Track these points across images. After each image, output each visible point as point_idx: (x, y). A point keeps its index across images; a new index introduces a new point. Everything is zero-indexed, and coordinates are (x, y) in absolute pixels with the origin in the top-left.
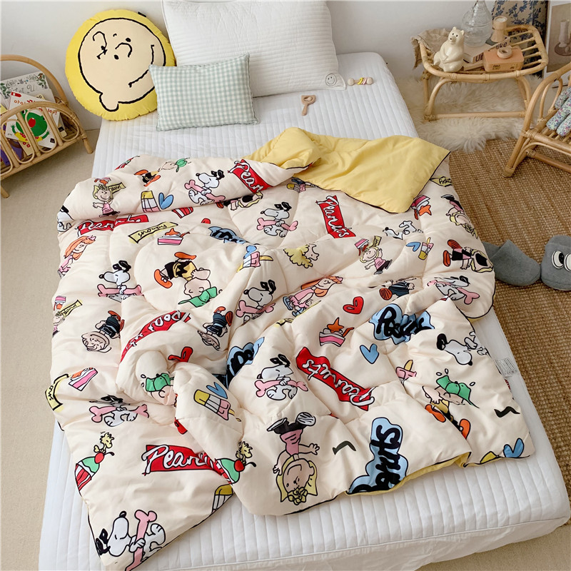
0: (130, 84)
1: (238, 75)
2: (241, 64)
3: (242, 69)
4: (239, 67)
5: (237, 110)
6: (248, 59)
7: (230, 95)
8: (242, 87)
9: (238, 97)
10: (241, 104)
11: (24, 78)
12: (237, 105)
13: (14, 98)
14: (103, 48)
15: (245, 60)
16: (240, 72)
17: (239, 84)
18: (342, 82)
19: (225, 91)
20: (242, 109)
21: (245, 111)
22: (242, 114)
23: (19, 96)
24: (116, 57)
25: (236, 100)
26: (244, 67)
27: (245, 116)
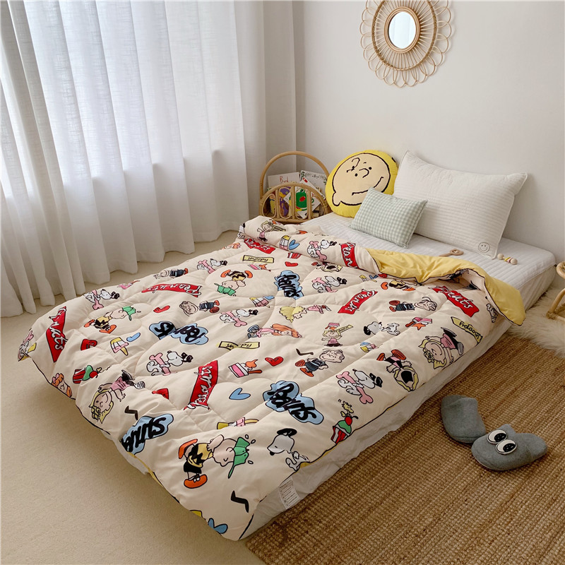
0: (353, 193)
1: (410, 210)
2: (417, 205)
3: (415, 208)
4: (414, 206)
5: (396, 232)
6: (424, 203)
7: (397, 221)
8: (407, 218)
9: (401, 224)
10: (400, 229)
11: (317, 175)
12: (397, 228)
13: (303, 181)
14: (353, 167)
15: (422, 203)
16: (412, 209)
17: (406, 216)
18: (494, 254)
19: (395, 216)
20: (399, 233)
21: (400, 235)
22: (398, 236)
23: (306, 181)
24: (356, 175)
25: (398, 225)
26: (417, 207)
27: (399, 239)
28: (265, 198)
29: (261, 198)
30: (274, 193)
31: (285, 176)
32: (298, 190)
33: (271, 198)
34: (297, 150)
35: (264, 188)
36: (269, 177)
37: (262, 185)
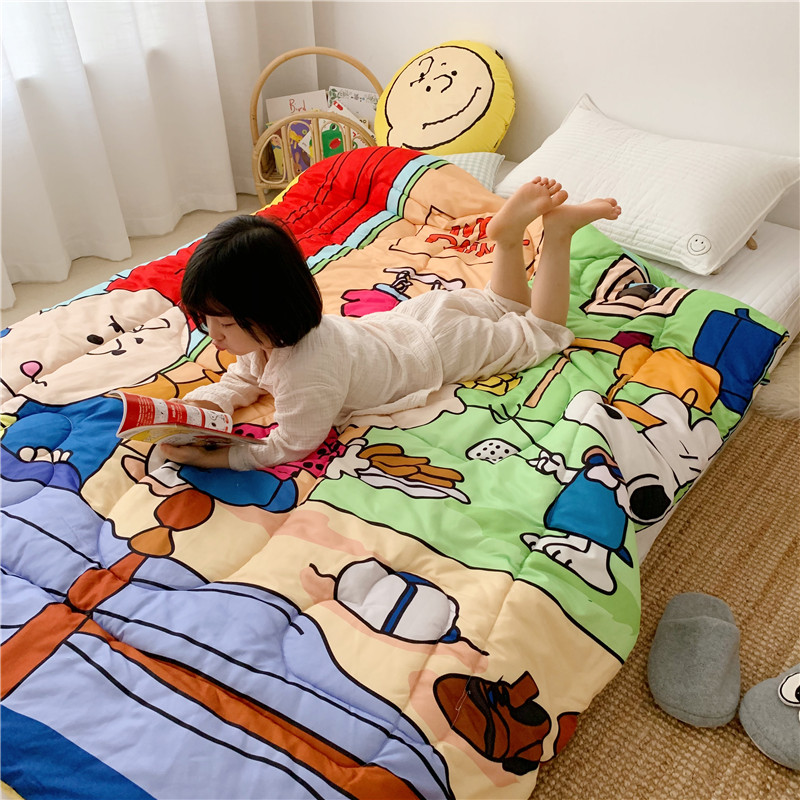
0: (425, 125)
11: (361, 94)
14: (422, 75)
23: (341, 108)
24: (428, 89)
28: (262, 144)
29: (255, 144)
30: (278, 132)
31: (299, 99)
32: (325, 125)
33: (274, 143)
34: (316, 45)
35: (259, 123)
36: (267, 101)
37: (255, 118)
